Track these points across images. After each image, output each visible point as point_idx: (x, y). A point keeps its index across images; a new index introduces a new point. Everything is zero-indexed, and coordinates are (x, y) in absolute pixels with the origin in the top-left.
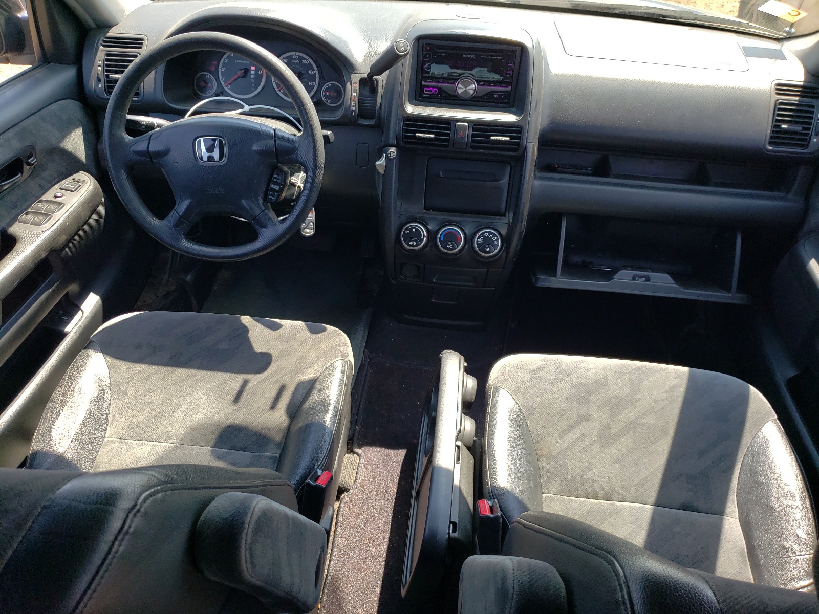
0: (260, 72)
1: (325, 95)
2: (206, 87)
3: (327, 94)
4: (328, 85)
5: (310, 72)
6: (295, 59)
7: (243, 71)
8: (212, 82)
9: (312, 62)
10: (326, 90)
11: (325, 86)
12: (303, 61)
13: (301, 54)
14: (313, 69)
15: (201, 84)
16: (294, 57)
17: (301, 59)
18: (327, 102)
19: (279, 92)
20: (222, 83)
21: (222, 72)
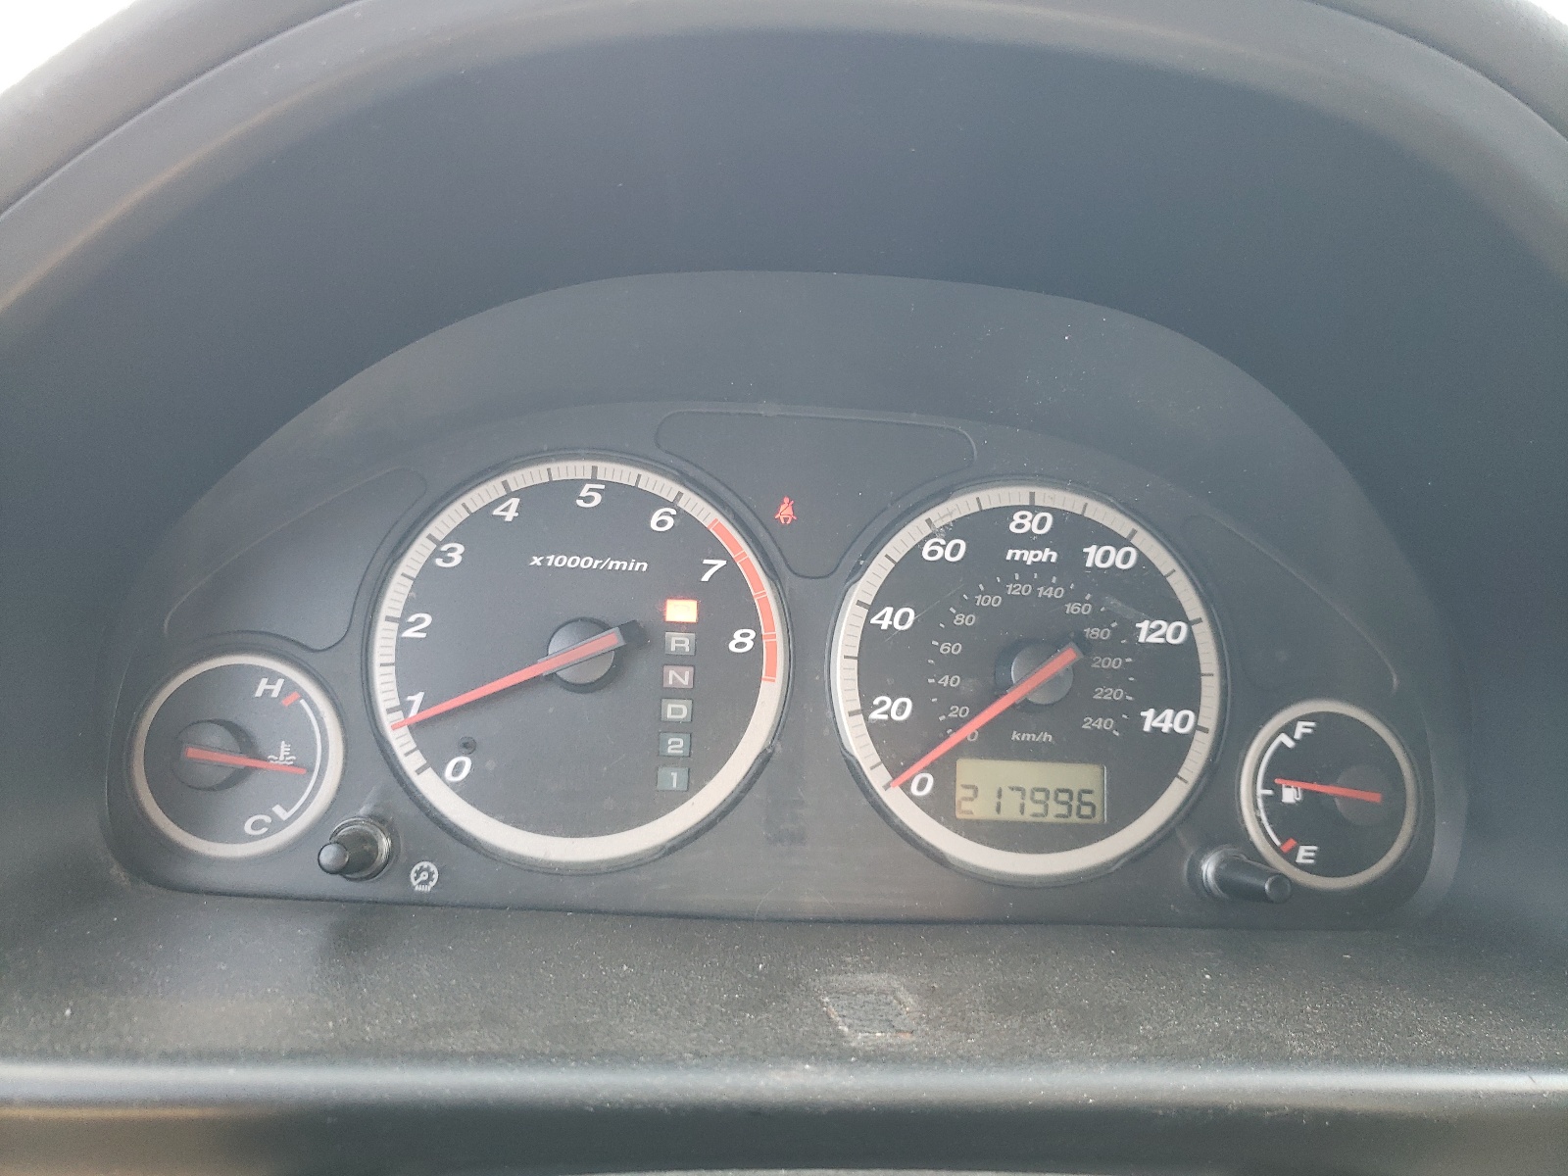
0: (741, 641)
1: (1273, 803)
2: (239, 776)
3: (1290, 795)
4: (1289, 729)
5: (1153, 632)
6: (1028, 541)
7: (611, 639)
8: (303, 743)
9: (1164, 561)
10: (1283, 766)
11: (1269, 738)
12: (1094, 555)
13: (1071, 502)
14: (1173, 611)
15: (192, 752)
16: (1025, 523)
17: (1072, 532)
18: (1290, 856)
19: (895, 801)
20: (401, 742)
21: (402, 644)
